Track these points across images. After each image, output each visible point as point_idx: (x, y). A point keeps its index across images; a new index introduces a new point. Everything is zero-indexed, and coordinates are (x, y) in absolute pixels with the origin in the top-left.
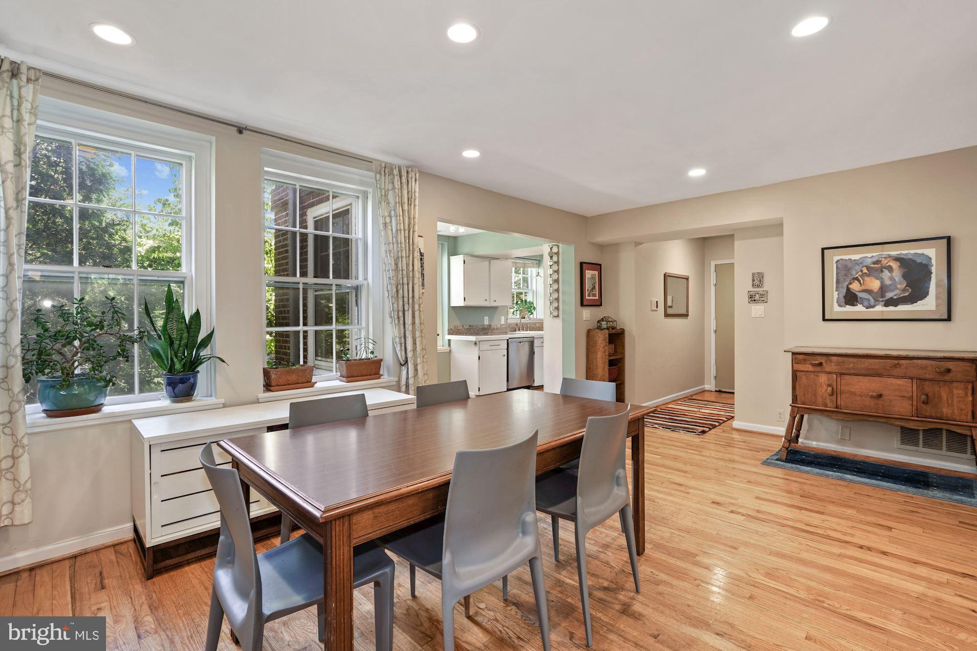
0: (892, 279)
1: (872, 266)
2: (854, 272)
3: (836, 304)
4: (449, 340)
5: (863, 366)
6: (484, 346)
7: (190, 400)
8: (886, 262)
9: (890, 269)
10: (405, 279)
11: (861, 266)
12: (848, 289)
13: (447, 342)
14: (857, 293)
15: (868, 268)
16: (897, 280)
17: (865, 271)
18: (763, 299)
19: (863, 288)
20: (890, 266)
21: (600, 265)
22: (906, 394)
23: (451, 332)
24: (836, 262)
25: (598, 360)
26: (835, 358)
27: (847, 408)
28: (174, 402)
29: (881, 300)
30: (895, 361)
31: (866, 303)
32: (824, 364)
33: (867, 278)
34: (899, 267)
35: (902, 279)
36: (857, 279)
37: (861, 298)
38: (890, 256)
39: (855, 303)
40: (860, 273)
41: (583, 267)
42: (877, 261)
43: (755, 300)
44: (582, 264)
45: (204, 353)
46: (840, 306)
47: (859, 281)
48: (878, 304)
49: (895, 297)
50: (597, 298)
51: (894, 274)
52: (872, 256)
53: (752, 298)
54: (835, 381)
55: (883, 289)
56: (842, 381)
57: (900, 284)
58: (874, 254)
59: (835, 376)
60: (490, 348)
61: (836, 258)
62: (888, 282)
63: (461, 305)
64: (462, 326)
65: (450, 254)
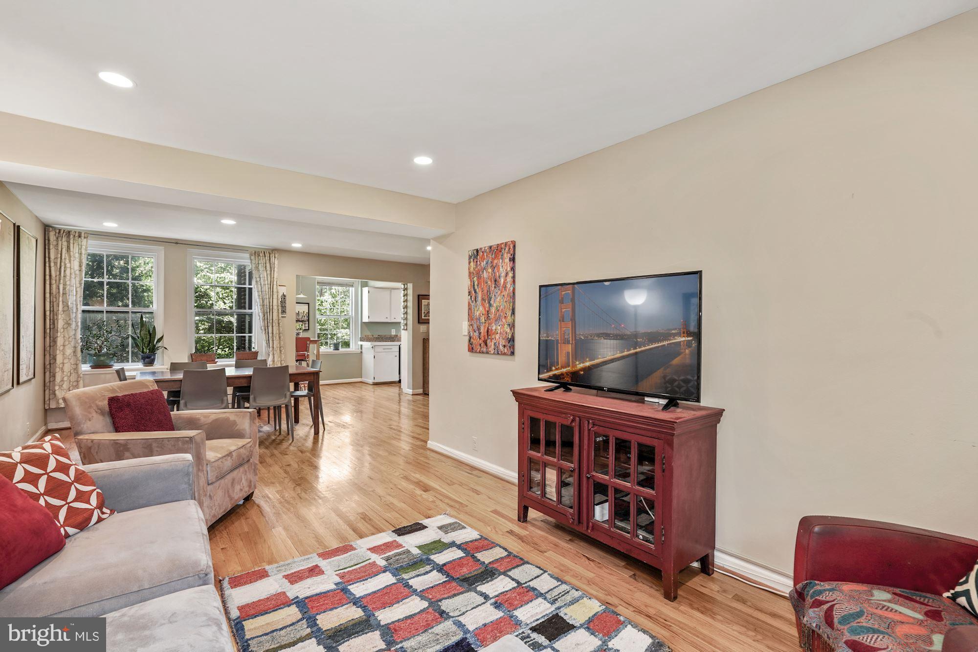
4: (361, 345)
6: (378, 349)
7: (152, 366)
10: (268, 310)
13: (360, 346)
23: (362, 340)
28: (144, 366)
41: (420, 298)
44: (419, 296)
45: (160, 344)
60: (383, 351)
63: (367, 321)
64: (368, 336)
65: (362, 286)
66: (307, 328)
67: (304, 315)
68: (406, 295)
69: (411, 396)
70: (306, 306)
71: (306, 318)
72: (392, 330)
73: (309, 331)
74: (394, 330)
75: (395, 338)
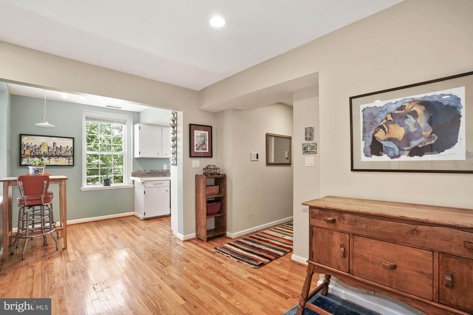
0: (417, 125)
1: (397, 112)
2: (379, 120)
3: (363, 154)
4: (134, 181)
5: (376, 228)
6: (148, 185)
8: (410, 107)
9: (415, 114)
11: (386, 113)
12: (374, 138)
13: (132, 181)
14: (382, 142)
15: (392, 114)
16: (422, 126)
17: (390, 118)
18: (313, 150)
19: (388, 136)
20: (415, 112)
21: (211, 127)
22: (426, 271)
23: (134, 175)
24: (363, 111)
25: (201, 198)
26: (348, 216)
27: (359, 275)
29: (406, 148)
30: (411, 226)
31: (391, 153)
32: (337, 221)
33: (391, 126)
34: (424, 111)
35: (427, 125)
36: (382, 127)
37: (386, 147)
38: (414, 101)
39: (380, 152)
40: (385, 121)
41: (192, 127)
42: (402, 106)
43: (307, 152)
44: (190, 125)
46: (367, 156)
47: (384, 129)
48: (403, 154)
49: (420, 146)
50: (207, 151)
51: (418, 120)
52: (397, 102)
53: (306, 150)
54: (348, 242)
55: (408, 137)
56: (355, 243)
57: (425, 131)
58: (398, 100)
59: (347, 236)
60: (154, 186)
61: (362, 107)
62: (413, 129)
63: (138, 157)
64: (141, 171)
65: (134, 123)
66: (72, 164)
67: (68, 150)
68: (175, 132)
69: (183, 242)
70: (71, 141)
71: (70, 153)
72: (164, 165)
73: (75, 167)
74: (166, 165)
75: (166, 173)
